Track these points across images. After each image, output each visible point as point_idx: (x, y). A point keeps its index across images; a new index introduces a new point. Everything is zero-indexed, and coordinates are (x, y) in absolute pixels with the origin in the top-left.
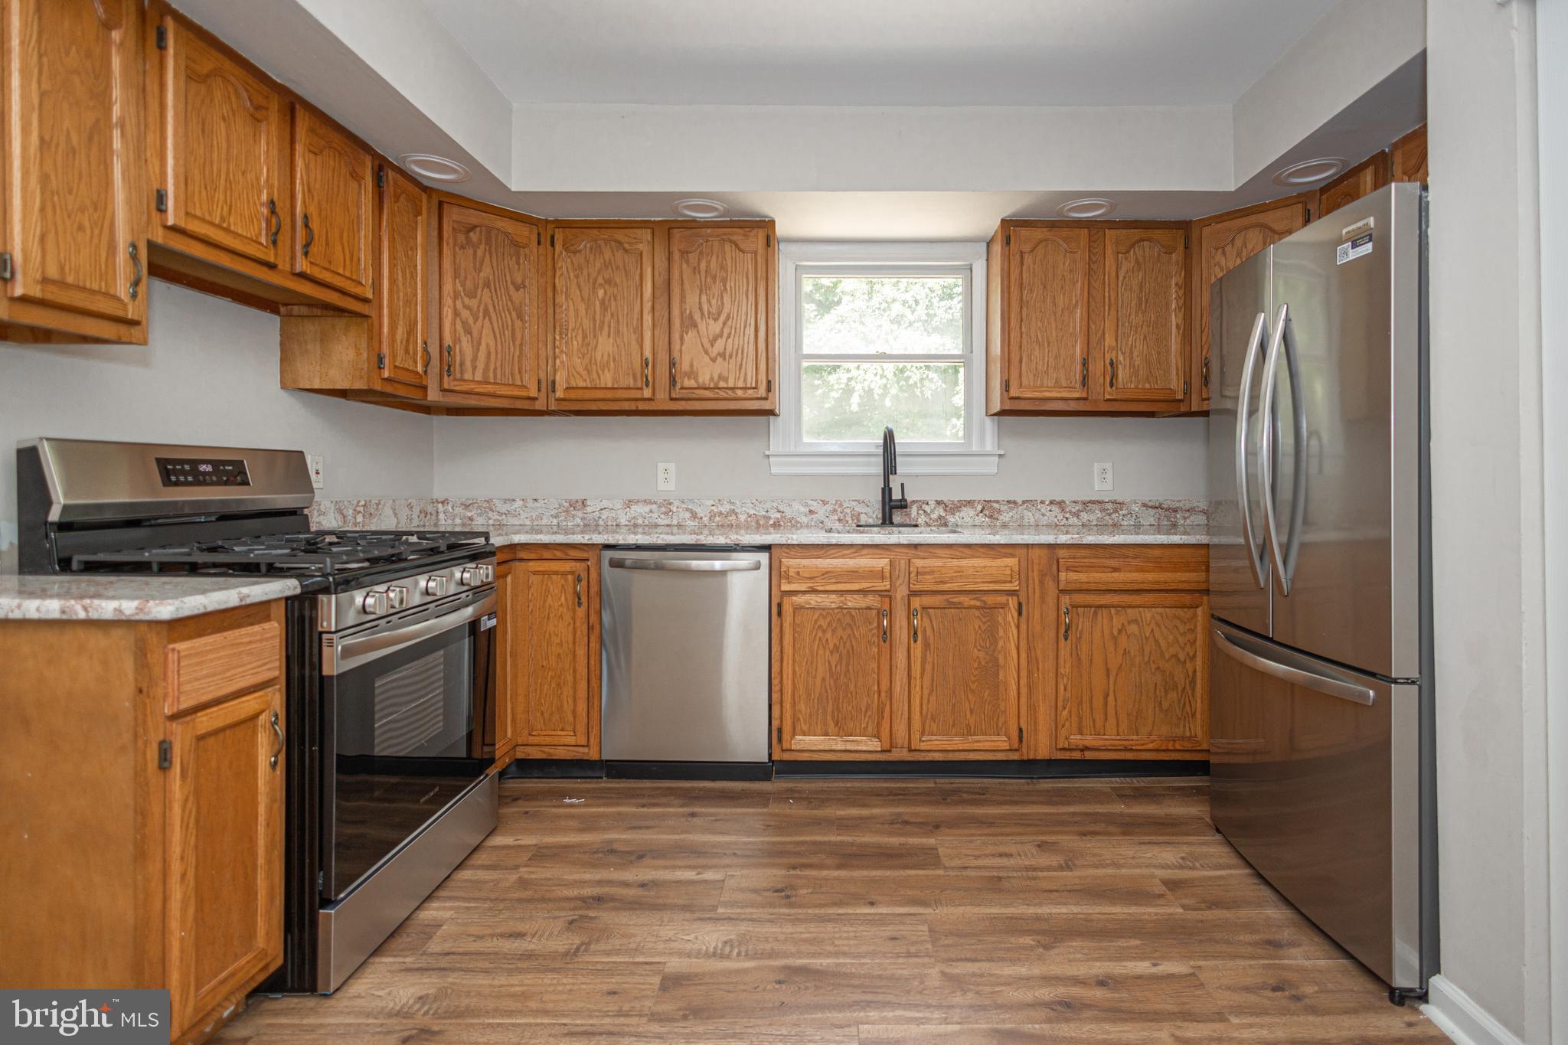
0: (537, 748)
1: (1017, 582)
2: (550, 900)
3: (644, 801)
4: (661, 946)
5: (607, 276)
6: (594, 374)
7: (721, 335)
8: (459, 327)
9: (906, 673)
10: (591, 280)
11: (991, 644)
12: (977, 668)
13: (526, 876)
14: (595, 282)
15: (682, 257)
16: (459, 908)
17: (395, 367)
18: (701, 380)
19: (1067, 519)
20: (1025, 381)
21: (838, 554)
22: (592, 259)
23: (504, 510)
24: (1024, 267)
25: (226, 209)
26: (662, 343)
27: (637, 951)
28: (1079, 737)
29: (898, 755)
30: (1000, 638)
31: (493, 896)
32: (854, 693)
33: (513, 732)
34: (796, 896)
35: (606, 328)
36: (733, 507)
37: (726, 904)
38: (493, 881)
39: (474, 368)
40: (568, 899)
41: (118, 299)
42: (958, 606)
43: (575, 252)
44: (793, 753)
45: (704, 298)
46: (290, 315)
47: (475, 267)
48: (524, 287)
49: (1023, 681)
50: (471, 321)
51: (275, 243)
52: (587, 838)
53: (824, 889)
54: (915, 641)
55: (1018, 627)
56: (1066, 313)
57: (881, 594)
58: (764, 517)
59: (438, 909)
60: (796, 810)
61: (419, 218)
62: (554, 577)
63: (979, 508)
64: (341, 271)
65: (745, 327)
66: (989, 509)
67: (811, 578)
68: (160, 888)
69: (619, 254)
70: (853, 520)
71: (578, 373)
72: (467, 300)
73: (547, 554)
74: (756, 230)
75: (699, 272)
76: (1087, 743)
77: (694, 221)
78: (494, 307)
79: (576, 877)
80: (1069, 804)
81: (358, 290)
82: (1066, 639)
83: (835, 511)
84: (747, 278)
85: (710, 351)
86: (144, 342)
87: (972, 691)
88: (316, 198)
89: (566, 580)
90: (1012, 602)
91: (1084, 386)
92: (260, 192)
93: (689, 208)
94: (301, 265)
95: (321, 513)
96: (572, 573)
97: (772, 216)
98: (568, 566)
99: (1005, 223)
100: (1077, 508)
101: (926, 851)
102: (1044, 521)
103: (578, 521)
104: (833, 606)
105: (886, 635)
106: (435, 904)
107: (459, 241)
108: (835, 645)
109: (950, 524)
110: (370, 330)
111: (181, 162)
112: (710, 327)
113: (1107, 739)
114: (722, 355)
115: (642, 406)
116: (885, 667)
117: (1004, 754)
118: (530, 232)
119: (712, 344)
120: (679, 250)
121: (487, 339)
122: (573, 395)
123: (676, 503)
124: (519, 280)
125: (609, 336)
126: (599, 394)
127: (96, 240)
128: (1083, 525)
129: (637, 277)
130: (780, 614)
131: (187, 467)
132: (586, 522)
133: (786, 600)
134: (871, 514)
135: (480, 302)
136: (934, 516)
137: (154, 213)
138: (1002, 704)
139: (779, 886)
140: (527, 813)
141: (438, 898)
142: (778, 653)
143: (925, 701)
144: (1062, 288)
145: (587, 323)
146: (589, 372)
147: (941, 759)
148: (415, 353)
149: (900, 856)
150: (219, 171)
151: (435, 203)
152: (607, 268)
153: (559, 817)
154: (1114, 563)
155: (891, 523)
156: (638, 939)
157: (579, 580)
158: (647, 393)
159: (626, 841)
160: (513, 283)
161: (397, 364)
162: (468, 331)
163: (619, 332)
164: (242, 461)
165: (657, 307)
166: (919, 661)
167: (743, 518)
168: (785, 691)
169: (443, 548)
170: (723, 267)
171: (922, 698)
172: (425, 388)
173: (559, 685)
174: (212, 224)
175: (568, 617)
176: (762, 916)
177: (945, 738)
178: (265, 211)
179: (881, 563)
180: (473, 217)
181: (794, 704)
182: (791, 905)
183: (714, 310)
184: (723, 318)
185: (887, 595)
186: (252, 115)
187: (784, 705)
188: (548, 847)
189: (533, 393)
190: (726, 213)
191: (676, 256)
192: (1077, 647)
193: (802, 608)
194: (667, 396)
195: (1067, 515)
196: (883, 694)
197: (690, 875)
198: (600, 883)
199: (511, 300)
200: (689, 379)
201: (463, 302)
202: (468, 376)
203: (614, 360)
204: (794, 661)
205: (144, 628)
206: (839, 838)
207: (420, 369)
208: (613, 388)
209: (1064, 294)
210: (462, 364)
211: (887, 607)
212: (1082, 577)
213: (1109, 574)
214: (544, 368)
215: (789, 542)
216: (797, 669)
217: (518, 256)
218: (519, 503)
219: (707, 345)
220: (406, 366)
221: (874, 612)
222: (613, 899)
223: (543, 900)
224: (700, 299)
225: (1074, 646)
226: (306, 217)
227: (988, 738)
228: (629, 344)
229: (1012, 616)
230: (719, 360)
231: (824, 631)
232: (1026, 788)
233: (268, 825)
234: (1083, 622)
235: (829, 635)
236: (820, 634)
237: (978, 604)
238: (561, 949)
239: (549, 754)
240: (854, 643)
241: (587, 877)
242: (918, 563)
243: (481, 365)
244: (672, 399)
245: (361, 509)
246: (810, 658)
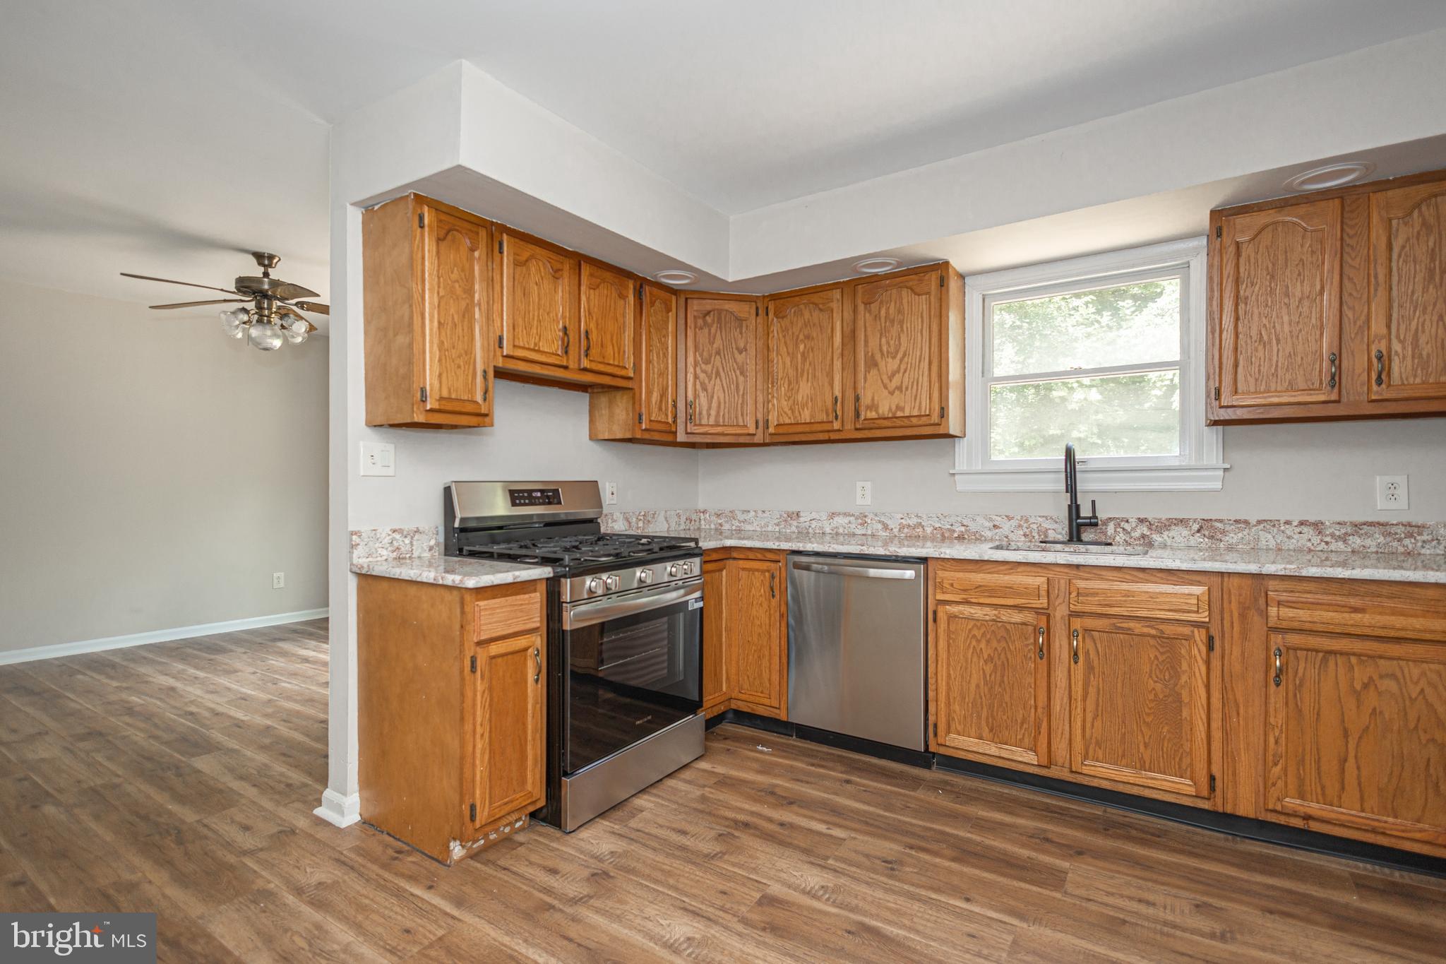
0: (745, 703)
1: (1207, 613)
2: (714, 815)
3: (815, 761)
4: (772, 873)
5: (806, 332)
6: (797, 412)
7: (898, 371)
8: (698, 387)
9: (1067, 692)
10: (795, 339)
11: (1171, 677)
12: (1151, 701)
13: (707, 794)
14: (797, 339)
15: (865, 308)
16: (658, 803)
17: (651, 421)
18: (880, 412)
19: (1327, 543)
20: (1241, 387)
21: (993, 570)
22: (795, 319)
23: (742, 519)
24: (1242, 260)
25: (537, 338)
26: (849, 384)
27: (755, 870)
28: (1298, 802)
29: (1054, 773)
30: (1184, 672)
31: (680, 801)
32: (1009, 704)
33: (727, 688)
34: (900, 871)
35: (805, 374)
36: (919, 521)
37: (837, 859)
38: (685, 791)
39: (709, 415)
40: (727, 819)
41: (476, 402)
42: (1129, 632)
43: (783, 318)
44: (948, 749)
45: (884, 340)
46: (593, 393)
47: (709, 342)
48: (746, 350)
49: (1216, 724)
50: (707, 381)
51: (566, 352)
52: (760, 778)
53: (929, 874)
54: (1076, 663)
55: (1208, 663)
56: (1306, 303)
57: (1037, 611)
58: (949, 530)
59: (645, 800)
60: (942, 801)
61: (670, 314)
62: (756, 573)
63: (1196, 527)
64: (611, 362)
65: (920, 361)
66: (1207, 527)
67: (965, 590)
68: (472, 740)
69: (816, 313)
70: (1040, 536)
71: (785, 413)
72: (704, 366)
73: (751, 556)
74: (929, 274)
75: (880, 319)
76: (1309, 811)
77: (876, 275)
78: (723, 368)
79: (738, 804)
80: (1272, 874)
81: (623, 373)
82: (1278, 685)
83: (1020, 526)
84: (922, 317)
85: (888, 386)
86: (492, 425)
87: (1148, 725)
88: (595, 318)
89: (765, 577)
90: (1200, 636)
91: (1333, 387)
92: (559, 322)
93: (865, 266)
94: (585, 363)
95: (614, 521)
96: (768, 571)
97: (945, 258)
98: (765, 565)
99: (1216, 214)
100: (1343, 531)
101: (1054, 872)
102: (1292, 544)
103: (794, 529)
104: (987, 618)
105: (1044, 652)
106: (646, 797)
107: (699, 324)
108: (989, 655)
109: (1156, 544)
110: (634, 398)
111: (511, 317)
112: (889, 365)
113: (1342, 813)
114: (899, 388)
115: (834, 436)
116: (1043, 684)
117: (1191, 799)
118: (750, 308)
119: (891, 378)
120: (863, 303)
121: (718, 393)
122: (781, 430)
123: (871, 516)
124: (742, 345)
125: (808, 381)
126: (800, 429)
127: (466, 372)
128: (1353, 552)
129: (830, 330)
130: (935, 620)
131: (526, 495)
132: (800, 530)
133: (941, 609)
134: (1060, 530)
135: (713, 367)
136: (1137, 534)
137: (497, 349)
138: (1187, 746)
139: (890, 859)
140: (728, 750)
141: (649, 793)
142: (934, 656)
143: (1088, 725)
144: (1299, 274)
145: (791, 372)
146: (793, 412)
147: (1109, 788)
148: (667, 409)
149: (1023, 868)
150: (534, 315)
151: (682, 301)
152: (806, 326)
153: (748, 758)
154: (1353, 601)
155: (1080, 540)
156: (759, 862)
157: (773, 577)
158: (836, 425)
159: (786, 789)
160: (737, 349)
161: (652, 419)
162: (705, 389)
163: (815, 376)
164: (558, 490)
165: (846, 353)
166: (1080, 683)
167: (929, 530)
168: (939, 691)
169: (656, 549)
170: (900, 311)
171: (1084, 721)
172: (675, 433)
173: (759, 657)
174: (529, 349)
175: (765, 605)
176: (862, 877)
177: (1112, 767)
178: (561, 334)
179: (1039, 581)
180: (709, 305)
181: (948, 704)
182: (891, 877)
183: (892, 349)
184: (900, 355)
185: (1045, 613)
186: (553, 276)
187: (939, 703)
188: (730, 778)
189: (752, 430)
190: (899, 264)
191: (861, 307)
192: (1295, 695)
193: (956, 617)
194: (853, 427)
195: (1328, 539)
196: (1040, 710)
197: (822, 828)
198: (753, 813)
199: (735, 362)
200: (871, 411)
201: (701, 368)
202: (704, 421)
203: (811, 400)
204: (948, 664)
205: (464, 591)
206: (969, 835)
207: (670, 420)
208: (811, 423)
209: (1302, 282)
210: (700, 413)
211: (1043, 624)
212: (1303, 614)
213: (1346, 615)
214: (761, 410)
215: (942, 556)
216: (952, 672)
217: (741, 327)
218: (752, 513)
219: (886, 381)
220: (659, 419)
221: (1031, 628)
222: (756, 828)
223: (710, 814)
224: (880, 341)
225: (1291, 695)
226: (587, 332)
227: (1169, 778)
228: (823, 386)
229: (1199, 650)
230: (897, 392)
231: (979, 641)
232: (1222, 844)
233: (533, 717)
234: (1305, 668)
235: (983, 645)
236: (974, 643)
237: (1153, 632)
238: (706, 851)
239: (753, 709)
240: (1009, 657)
241: (747, 807)
242: (1081, 584)
243: (713, 413)
244: (857, 429)
245: (642, 518)
246: (964, 664)
